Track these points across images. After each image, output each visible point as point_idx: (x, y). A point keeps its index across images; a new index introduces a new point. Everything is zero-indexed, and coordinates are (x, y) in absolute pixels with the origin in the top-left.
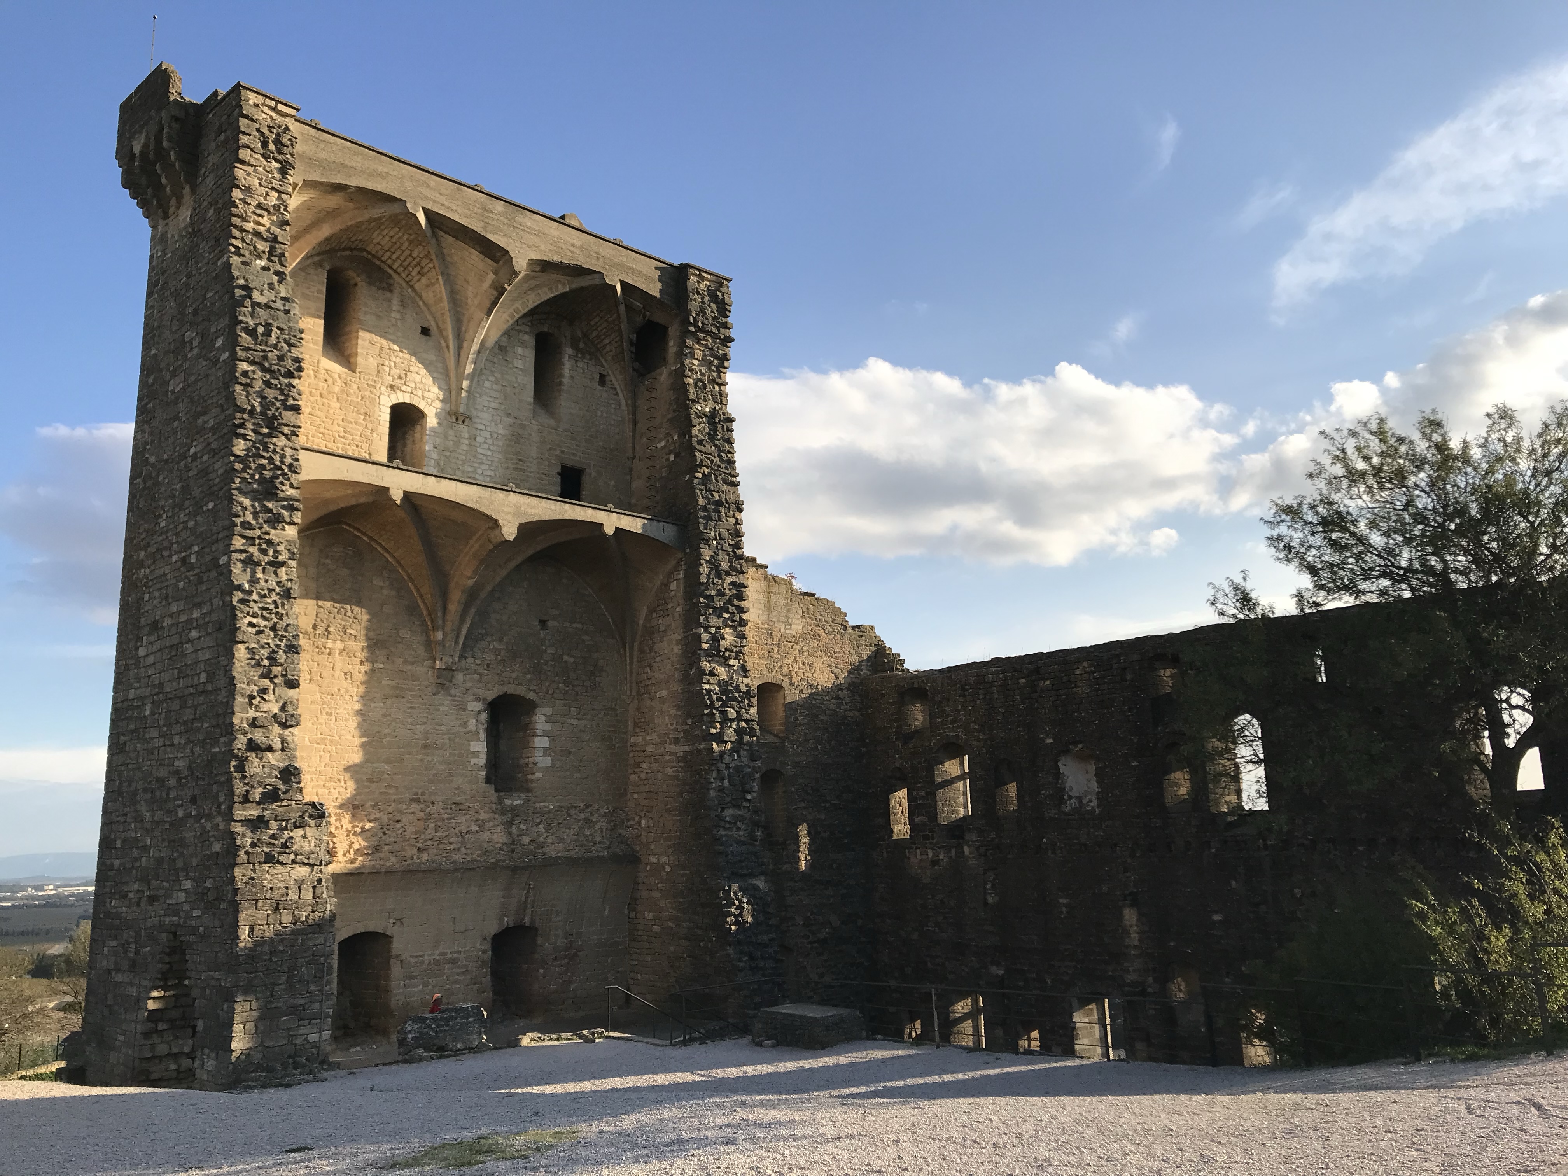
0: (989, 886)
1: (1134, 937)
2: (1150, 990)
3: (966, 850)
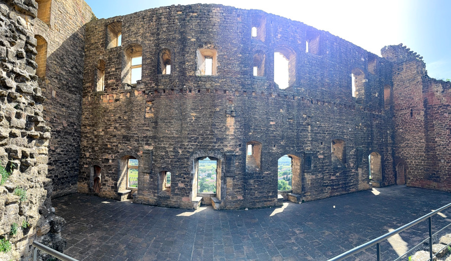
0: (148, 109)
2: (237, 154)
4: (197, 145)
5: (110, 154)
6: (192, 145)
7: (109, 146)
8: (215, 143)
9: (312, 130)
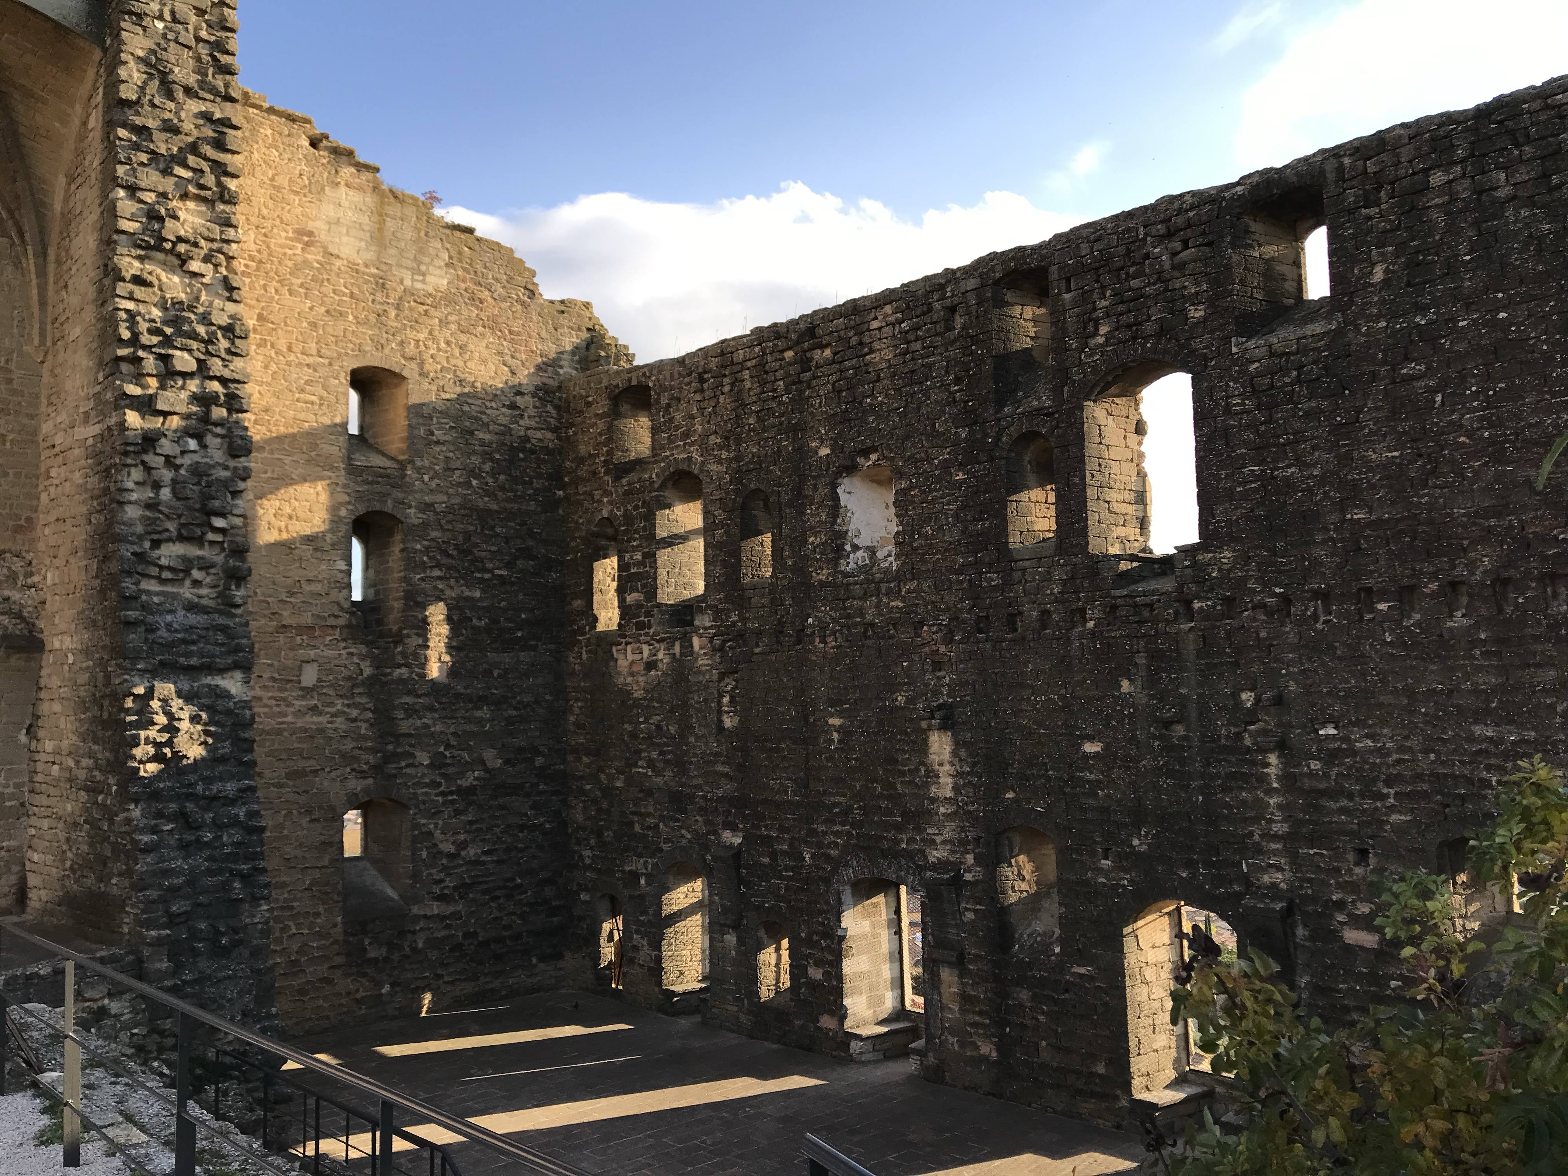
0: (726, 700)
1: (945, 787)
2: (968, 877)
3: (696, 641)
5: (640, 856)
7: (637, 828)
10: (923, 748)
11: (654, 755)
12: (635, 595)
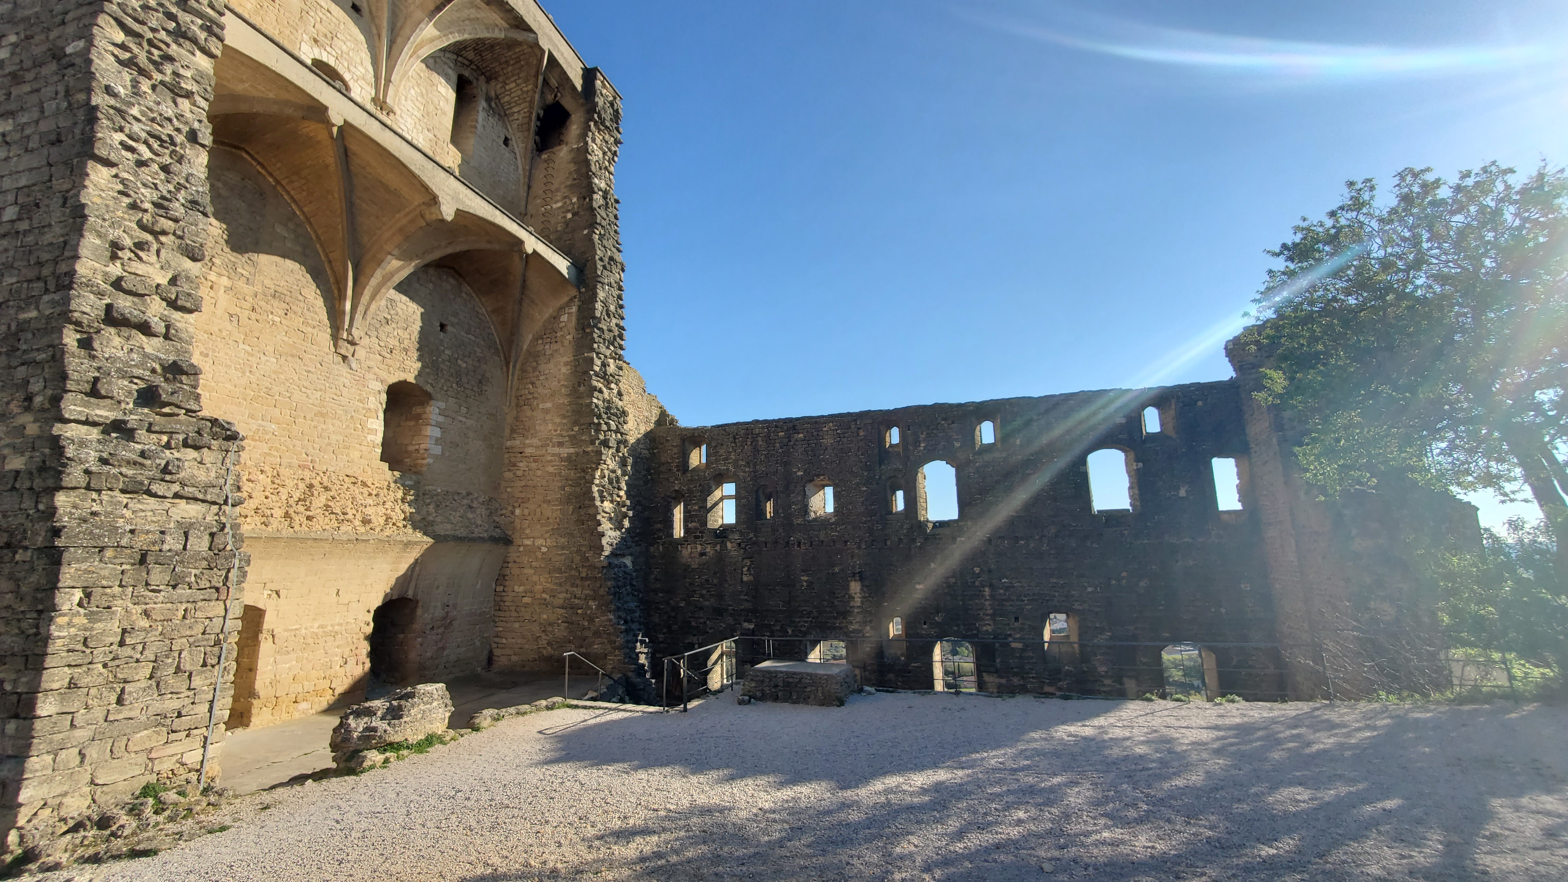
0: (745, 569)
1: (858, 601)
2: (867, 635)
3: (729, 545)
4: (811, 622)
5: (695, 635)
6: (806, 622)
7: (693, 624)
8: (836, 618)
9: (992, 596)
10: (847, 588)
11: (704, 592)
12: (694, 524)
